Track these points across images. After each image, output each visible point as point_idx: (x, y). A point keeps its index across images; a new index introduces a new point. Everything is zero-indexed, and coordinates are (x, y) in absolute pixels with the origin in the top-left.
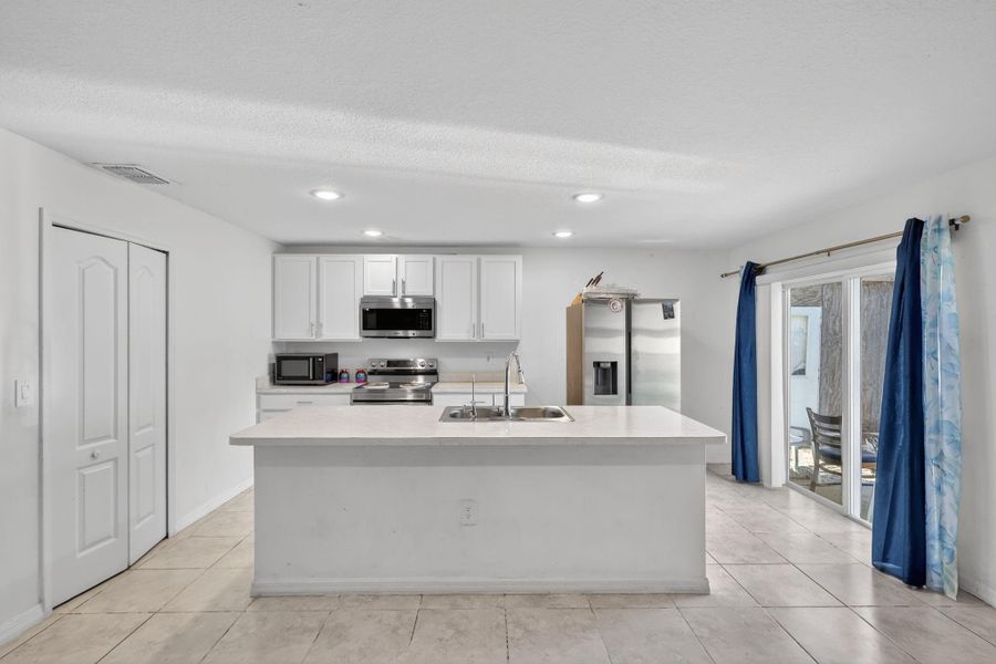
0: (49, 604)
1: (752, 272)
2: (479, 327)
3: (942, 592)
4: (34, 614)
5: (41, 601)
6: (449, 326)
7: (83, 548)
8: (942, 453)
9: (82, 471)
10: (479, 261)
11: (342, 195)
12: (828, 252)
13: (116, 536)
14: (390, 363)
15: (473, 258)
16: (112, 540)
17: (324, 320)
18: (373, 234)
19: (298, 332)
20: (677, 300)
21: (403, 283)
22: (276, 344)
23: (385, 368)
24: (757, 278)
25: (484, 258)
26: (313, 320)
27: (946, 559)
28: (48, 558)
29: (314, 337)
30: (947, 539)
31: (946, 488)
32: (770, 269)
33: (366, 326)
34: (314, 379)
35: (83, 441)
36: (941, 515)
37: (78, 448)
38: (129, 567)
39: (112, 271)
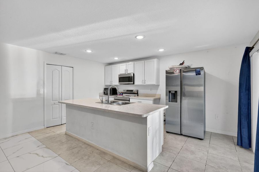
0: (46, 127)
2: (144, 81)
4: (43, 127)
5: (44, 125)
6: (137, 81)
7: (53, 119)
9: (53, 106)
10: (144, 62)
13: (59, 118)
14: (127, 91)
16: (58, 119)
17: (113, 81)
18: (116, 59)
21: (127, 70)
25: (146, 61)
26: (111, 80)
28: (45, 119)
29: (111, 84)
33: (120, 81)
35: (53, 101)
37: (52, 102)
38: (62, 125)
39: (58, 71)
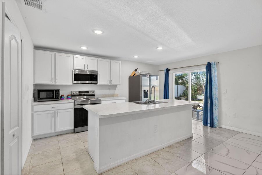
1: (168, 71)
2: (110, 81)
3: (216, 127)
6: (102, 80)
8: (216, 103)
10: (110, 61)
11: (103, 32)
12: (187, 67)
14: (79, 92)
15: (109, 60)
17: (57, 76)
19: (46, 81)
20: (158, 76)
21: (88, 66)
22: (35, 86)
23: (78, 94)
24: (169, 72)
25: (112, 61)
26: (53, 76)
27: (217, 121)
29: (53, 83)
30: (217, 118)
31: (217, 109)
32: (170, 70)
33: (75, 79)
34: (56, 98)
36: (216, 114)
